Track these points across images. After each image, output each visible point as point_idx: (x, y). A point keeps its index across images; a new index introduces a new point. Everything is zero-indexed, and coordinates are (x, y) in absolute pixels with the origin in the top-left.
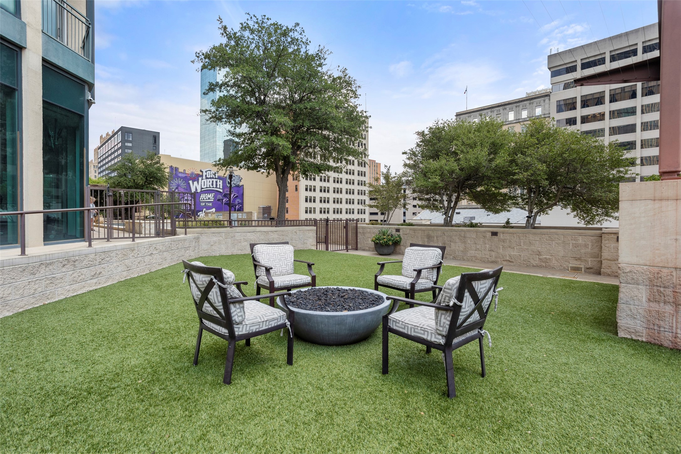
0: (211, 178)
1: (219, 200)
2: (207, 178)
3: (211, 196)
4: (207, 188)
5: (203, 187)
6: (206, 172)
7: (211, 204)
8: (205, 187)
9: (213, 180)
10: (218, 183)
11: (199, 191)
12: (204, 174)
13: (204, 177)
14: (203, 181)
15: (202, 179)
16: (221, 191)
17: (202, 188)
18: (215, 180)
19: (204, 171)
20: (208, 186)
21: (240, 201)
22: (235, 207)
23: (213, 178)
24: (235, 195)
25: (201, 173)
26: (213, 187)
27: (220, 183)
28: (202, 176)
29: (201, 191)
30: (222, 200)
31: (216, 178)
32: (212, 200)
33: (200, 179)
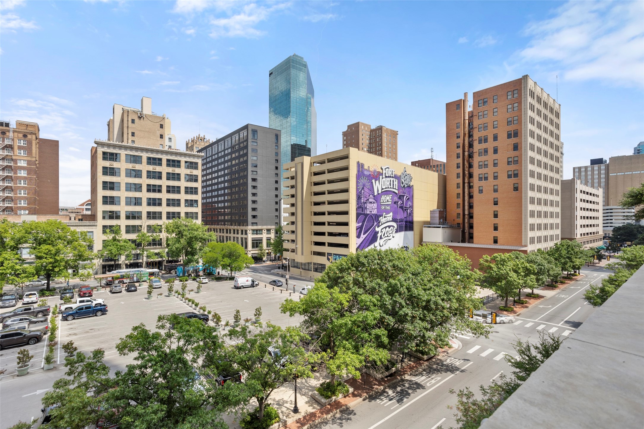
0: (389, 177)
1: (395, 203)
2: (386, 177)
3: (389, 198)
4: (386, 188)
5: (383, 187)
6: (385, 169)
7: (389, 208)
8: (385, 187)
9: (391, 179)
10: (395, 183)
11: (380, 192)
12: (384, 172)
13: (384, 177)
14: (383, 179)
15: (383, 178)
16: (397, 192)
17: (382, 189)
18: (392, 179)
19: (384, 168)
20: (387, 187)
21: (411, 204)
22: (407, 210)
23: (391, 177)
24: (407, 197)
25: (381, 171)
26: (391, 188)
27: (396, 183)
28: (382, 174)
29: (382, 192)
30: (398, 202)
31: (392, 177)
32: (390, 203)
33: (381, 177)
